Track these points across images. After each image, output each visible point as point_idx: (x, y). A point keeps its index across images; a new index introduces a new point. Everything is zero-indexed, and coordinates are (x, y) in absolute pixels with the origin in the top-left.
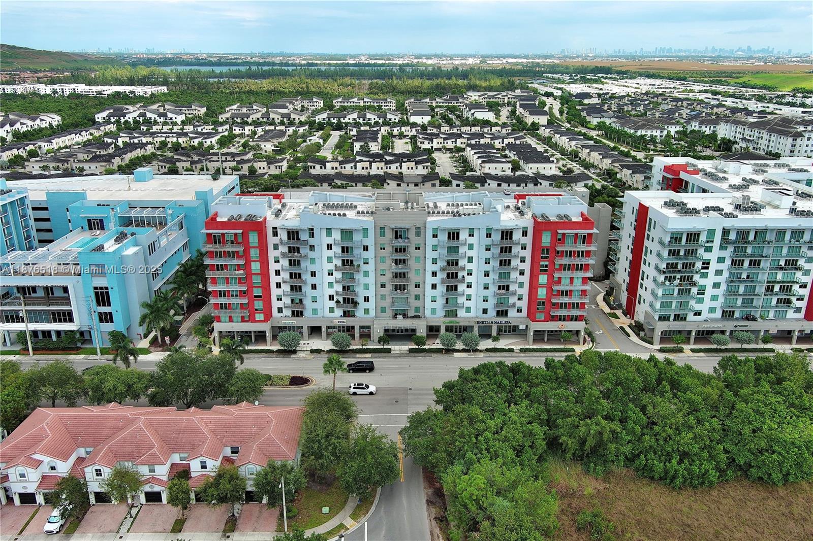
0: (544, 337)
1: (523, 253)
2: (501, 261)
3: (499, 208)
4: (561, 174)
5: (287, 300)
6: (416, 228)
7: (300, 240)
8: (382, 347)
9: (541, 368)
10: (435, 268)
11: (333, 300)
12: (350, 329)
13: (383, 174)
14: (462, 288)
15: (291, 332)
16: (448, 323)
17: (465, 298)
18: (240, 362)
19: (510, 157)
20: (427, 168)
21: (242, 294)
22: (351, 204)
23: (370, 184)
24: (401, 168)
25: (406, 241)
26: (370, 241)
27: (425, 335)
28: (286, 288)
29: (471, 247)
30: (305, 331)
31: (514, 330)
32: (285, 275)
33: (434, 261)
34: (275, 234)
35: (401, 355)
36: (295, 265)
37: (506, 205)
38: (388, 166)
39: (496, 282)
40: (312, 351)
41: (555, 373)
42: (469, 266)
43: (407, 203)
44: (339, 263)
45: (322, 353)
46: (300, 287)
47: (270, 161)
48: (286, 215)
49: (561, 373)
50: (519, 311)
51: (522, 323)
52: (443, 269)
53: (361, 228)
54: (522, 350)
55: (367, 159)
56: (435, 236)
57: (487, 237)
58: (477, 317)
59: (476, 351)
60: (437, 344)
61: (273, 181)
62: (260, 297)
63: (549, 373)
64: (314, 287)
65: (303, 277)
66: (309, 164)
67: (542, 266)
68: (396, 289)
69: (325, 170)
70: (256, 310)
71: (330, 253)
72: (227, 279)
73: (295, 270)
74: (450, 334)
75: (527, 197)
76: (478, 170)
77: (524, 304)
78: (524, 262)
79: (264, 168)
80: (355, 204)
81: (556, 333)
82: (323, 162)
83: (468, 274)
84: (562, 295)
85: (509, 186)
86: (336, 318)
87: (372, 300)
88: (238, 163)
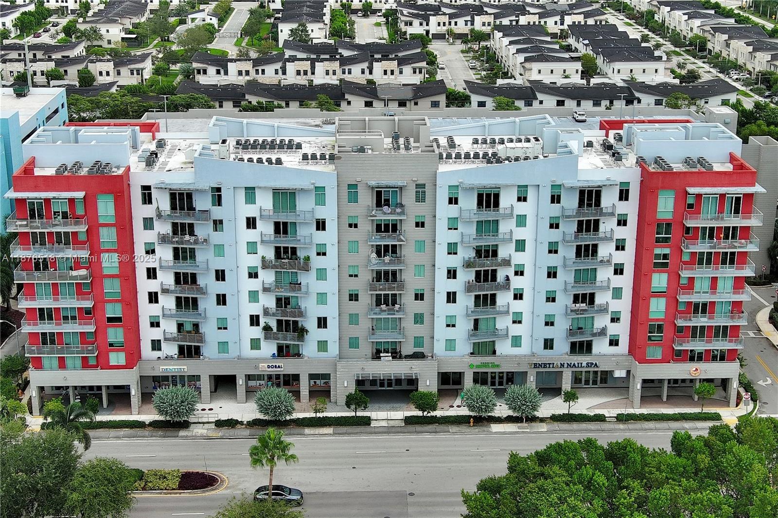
0: (662, 391)
1: (621, 233)
2: (579, 248)
3: (574, 145)
4: (677, 81)
5: (169, 327)
6: (418, 186)
7: (194, 209)
8: (353, 414)
9: (664, 452)
10: (454, 262)
11: (258, 324)
12: (291, 380)
13: (338, 82)
14: (504, 299)
15: (179, 386)
16: (478, 367)
17: (510, 318)
18: (83, 445)
19: (576, 50)
20: (420, 72)
21: (86, 314)
22: (290, 141)
23: (314, 103)
24: (371, 73)
25: (399, 210)
26: (329, 212)
27: (434, 389)
28: (168, 302)
29: (521, 221)
30: (205, 385)
31: (604, 380)
32: (166, 278)
33: (452, 250)
34: (147, 198)
35: (390, 430)
36: (184, 258)
37: (586, 140)
38: (347, 68)
39: (569, 287)
40: (219, 424)
41: (694, 461)
42: (518, 258)
43: (396, 138)
44: (270, 255)
45: (239, 426)
46: (195, 301)
47: (120, 59)
48: (165, 164)
49: (704, 459)
50: (614, 342)
51: (619, 366)
52: (468, 265)
53: (312, 187)
54: (620, 418)
55: (304, 56)
56: (453, 201)
57: (553, 202)
58: (533, 355)
59: (533, 419)
60: (456, 408)
61: (129, 99)
62: (119, 319)
63: (682, 461)
64: (222, 300)
65: (201, 281)
66: (195, 65)
67: (658, 256)
68: (378, 303)
69: (226, 77)
70: (111, 345)
71: (252, 235)
72: (55, 285)
73: (185, 268)
74: (484, 387)
75: (625, 125)
76: (517, 76)
77: (622, 330)
78: (623, 249)
79: (108, 74)
80: (297, 140)
81: (683, 385)
82: (221, 62)
83: (516, 273)
84: (696, 311)
85: (579, 104)
86: (264, 360)
87: (333, 323)
88: (59, 63)
